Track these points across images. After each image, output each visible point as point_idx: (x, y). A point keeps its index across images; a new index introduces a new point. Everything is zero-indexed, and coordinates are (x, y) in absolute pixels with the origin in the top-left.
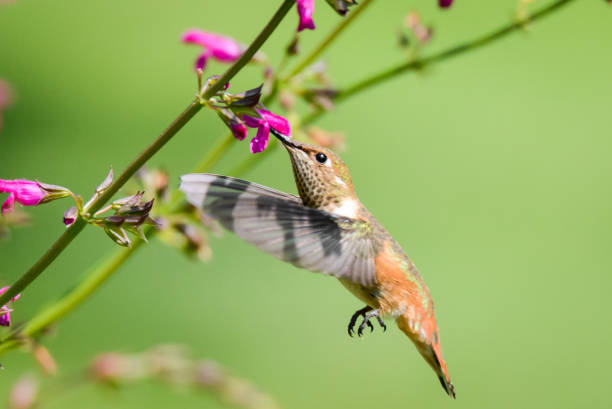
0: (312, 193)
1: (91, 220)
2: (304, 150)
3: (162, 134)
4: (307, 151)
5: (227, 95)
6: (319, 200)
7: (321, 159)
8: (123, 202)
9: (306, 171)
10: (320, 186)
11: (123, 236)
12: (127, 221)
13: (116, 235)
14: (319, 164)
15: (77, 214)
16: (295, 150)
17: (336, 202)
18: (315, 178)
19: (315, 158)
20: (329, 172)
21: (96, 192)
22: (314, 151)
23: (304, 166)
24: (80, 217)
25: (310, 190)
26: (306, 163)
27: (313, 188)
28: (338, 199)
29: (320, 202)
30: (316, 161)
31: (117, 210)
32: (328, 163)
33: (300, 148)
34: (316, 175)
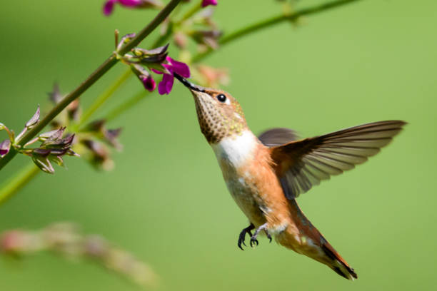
0: (216, 127)
1: (21, 151)
2: (207, 92)
3: (84, 82)
4: (211, 94)
5: (138, 50)
6: (222, 131)
7: (222, 99)
8: (48, 135)
9: (210, 110)
10: (223, 120)
11: (48, 166)
12: (52, 152)
13: (42, 163)
14: (221, 103)
15: (10, 146)
16: (199, 94)
17: (237, 132)
18: (218, 114)
19: (217, 99)
20: (230, 109)
21: (26, 126)
22: (216, 93)
23: (209, 105)
24: (12, 147)
25: (214, 125)
26: (211, 103)
27: (217, 123)
28: (238, 130)
29: (223, 134)
30: (218, 101)
31: (43, 141)
32: (228, 101)
33: (204, 91)
34: (219, 112)
